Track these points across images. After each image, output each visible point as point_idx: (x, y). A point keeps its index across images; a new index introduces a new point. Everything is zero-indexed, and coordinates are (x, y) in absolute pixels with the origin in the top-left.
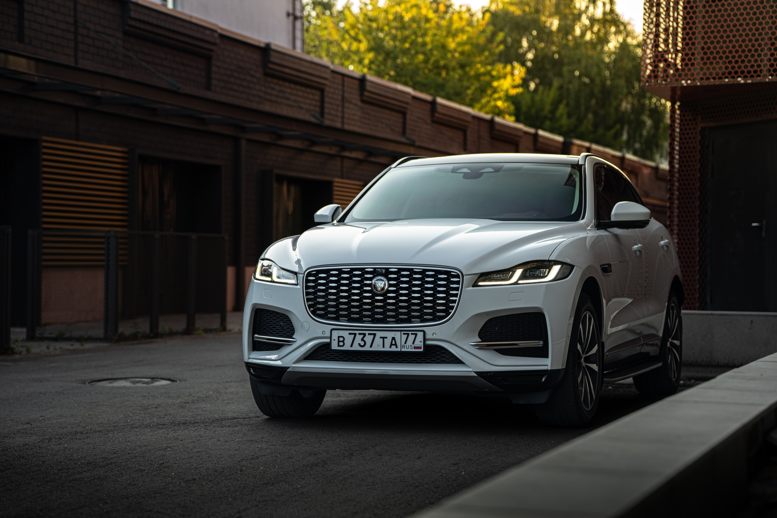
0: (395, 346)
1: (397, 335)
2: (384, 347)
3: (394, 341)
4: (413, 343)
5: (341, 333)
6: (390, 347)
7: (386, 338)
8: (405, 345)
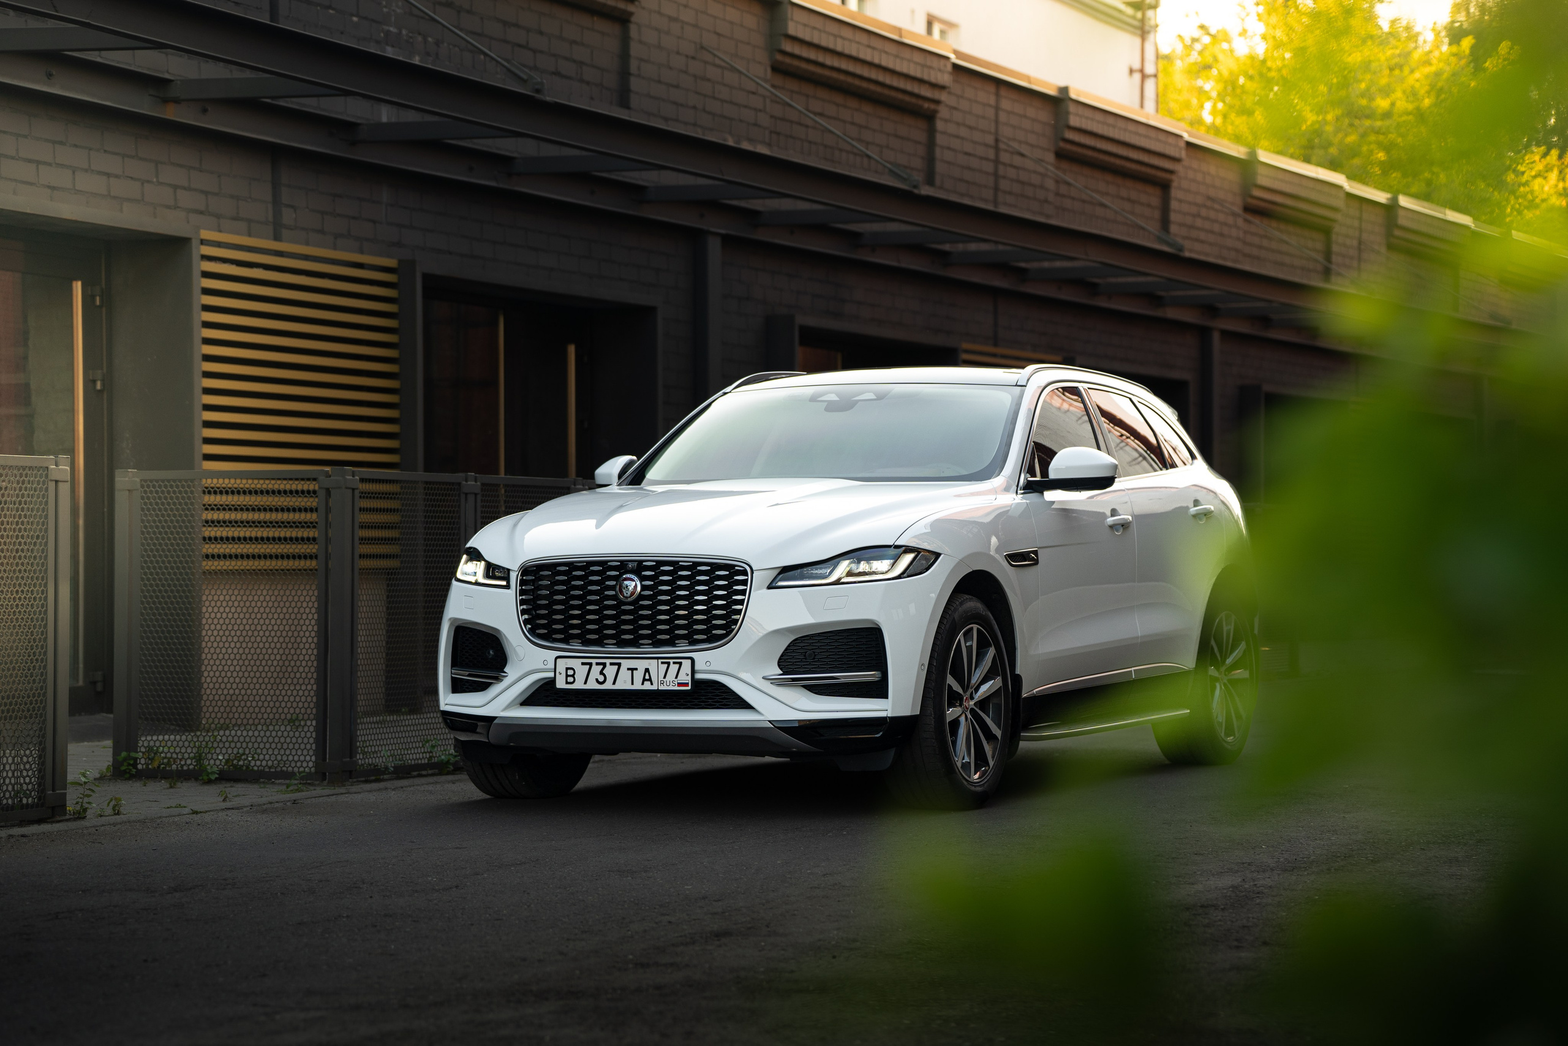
0: (649, 682)
1: (652, 665)
2: (632, 684)
3: (647, 674)
4: (676, 677)
5: (571, 663)
6: (643, 684)
7: (636, 669)
8: (664, 680)
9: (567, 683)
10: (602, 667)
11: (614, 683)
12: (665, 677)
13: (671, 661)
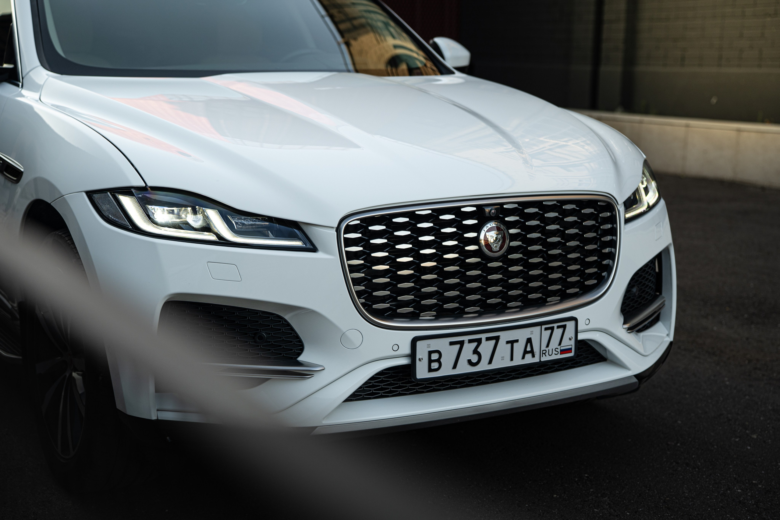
0: (530, 355)
1: (534, 333)
2: (512, 359)
3: (529, 345)
4: (560, 344)
5: (435, 344)
6: (523, 358)
7: (517, 341)
8: (547, 349)
9: (430, 370)
10: (475, 344)
11: (490, 362)
12: (548, 346)
13: (556, 325)
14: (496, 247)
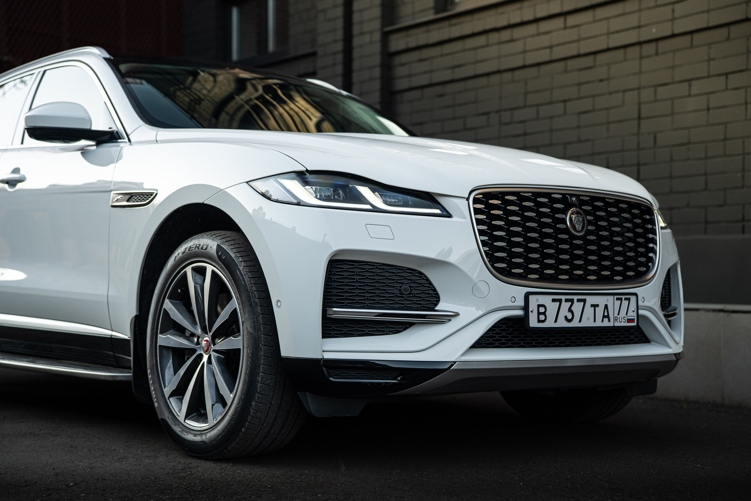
1: (610, 301)
2: (595, 321)
3: (606, 311)
4: (627, 313)
5: (542, 300)
6: (602, 321)
7: (598, 306)
8: (618, 317)
9: (539, 321)
10: (569, 304)
11: (580, 321)
12: (618, 314)
13: (623, 297)
14: (579, 227)
